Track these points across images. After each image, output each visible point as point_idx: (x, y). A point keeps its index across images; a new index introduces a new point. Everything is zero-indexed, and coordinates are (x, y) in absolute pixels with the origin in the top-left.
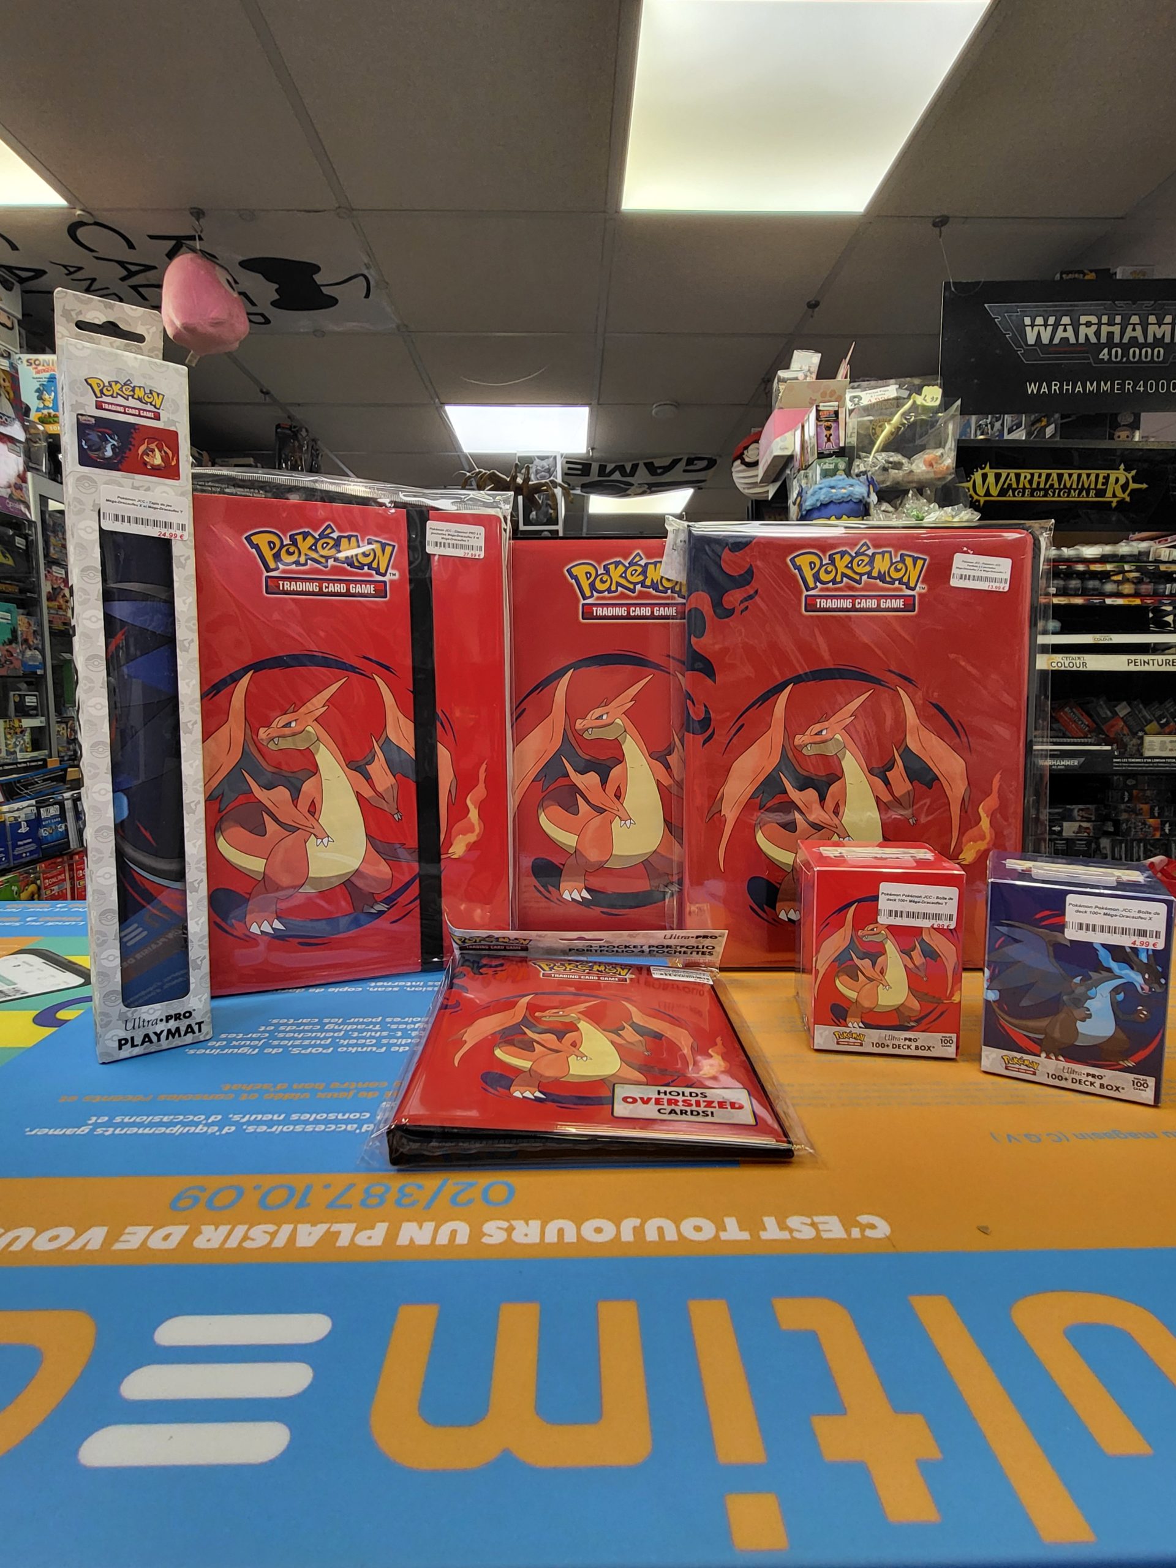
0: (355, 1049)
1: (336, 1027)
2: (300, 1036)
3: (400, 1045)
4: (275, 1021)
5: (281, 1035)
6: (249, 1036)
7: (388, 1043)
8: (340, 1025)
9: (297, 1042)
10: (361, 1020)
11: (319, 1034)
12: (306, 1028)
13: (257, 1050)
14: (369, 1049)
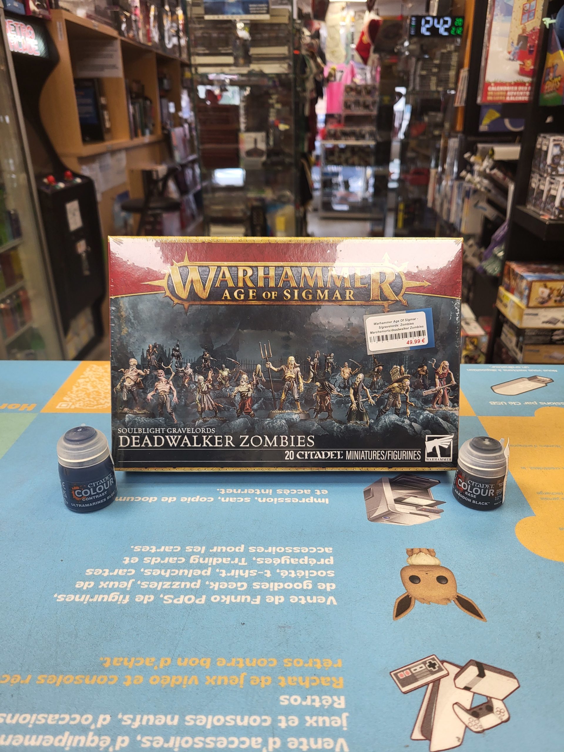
0: (229, 597)
1: (201, 561)
2: (167, 575)
3: (274, 594)
4: (137, 549)
5: (148, 572)
6: (115, 573)
7: (261, 590)
8: (204, 556)
9: (167, 585)
10: (224, 549)
11: (186, 571)
12: (172, 560)
13: (128, 597)
14: (244, 597)
